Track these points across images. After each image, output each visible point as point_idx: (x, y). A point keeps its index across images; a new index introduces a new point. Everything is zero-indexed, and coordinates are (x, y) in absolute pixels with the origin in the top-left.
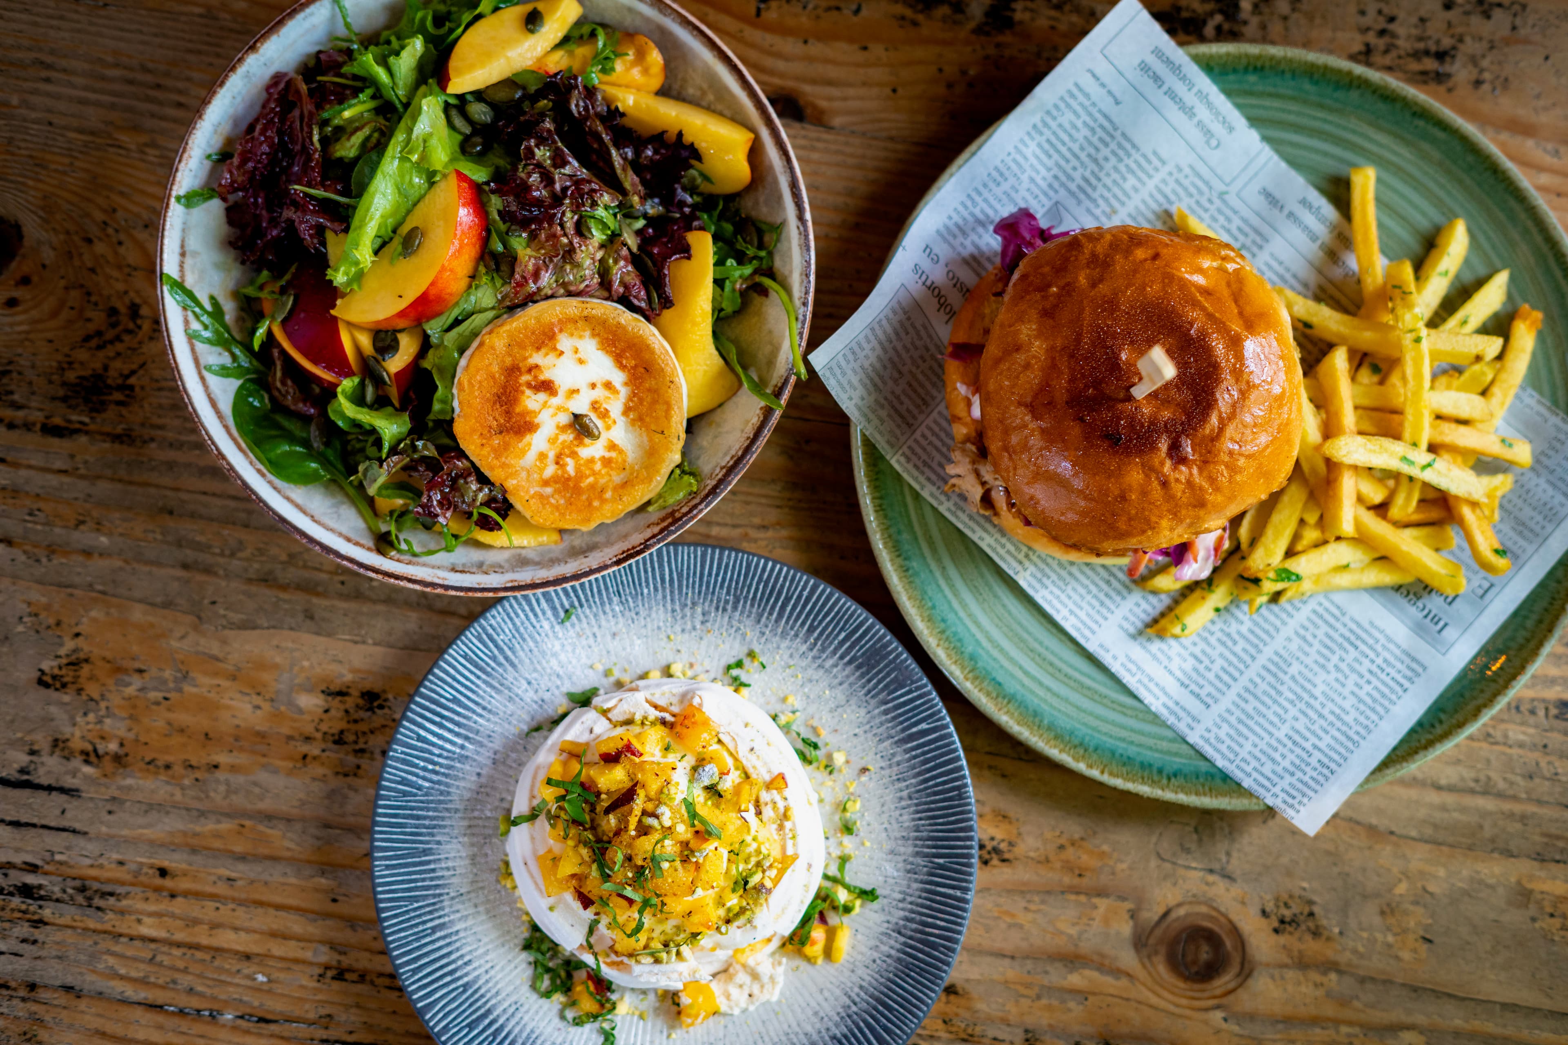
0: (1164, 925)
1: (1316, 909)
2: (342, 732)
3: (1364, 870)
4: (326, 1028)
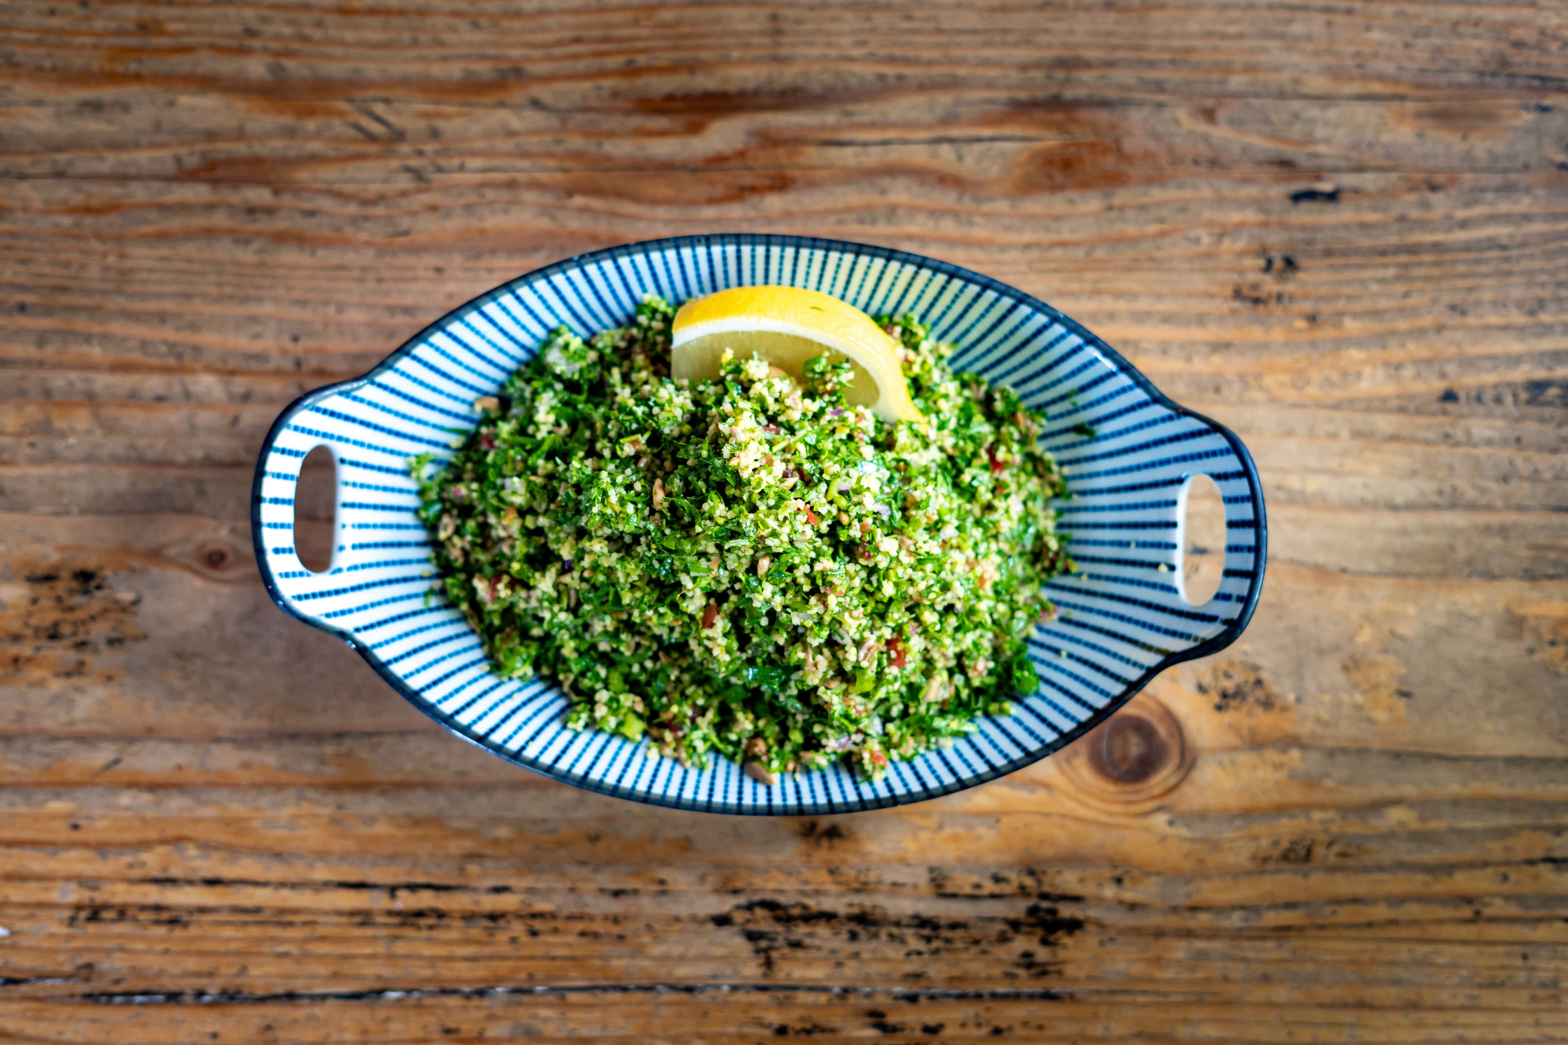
1: (1264, 675)
2: (56, 625)
3: (1316, 620)
4: (87, 979)
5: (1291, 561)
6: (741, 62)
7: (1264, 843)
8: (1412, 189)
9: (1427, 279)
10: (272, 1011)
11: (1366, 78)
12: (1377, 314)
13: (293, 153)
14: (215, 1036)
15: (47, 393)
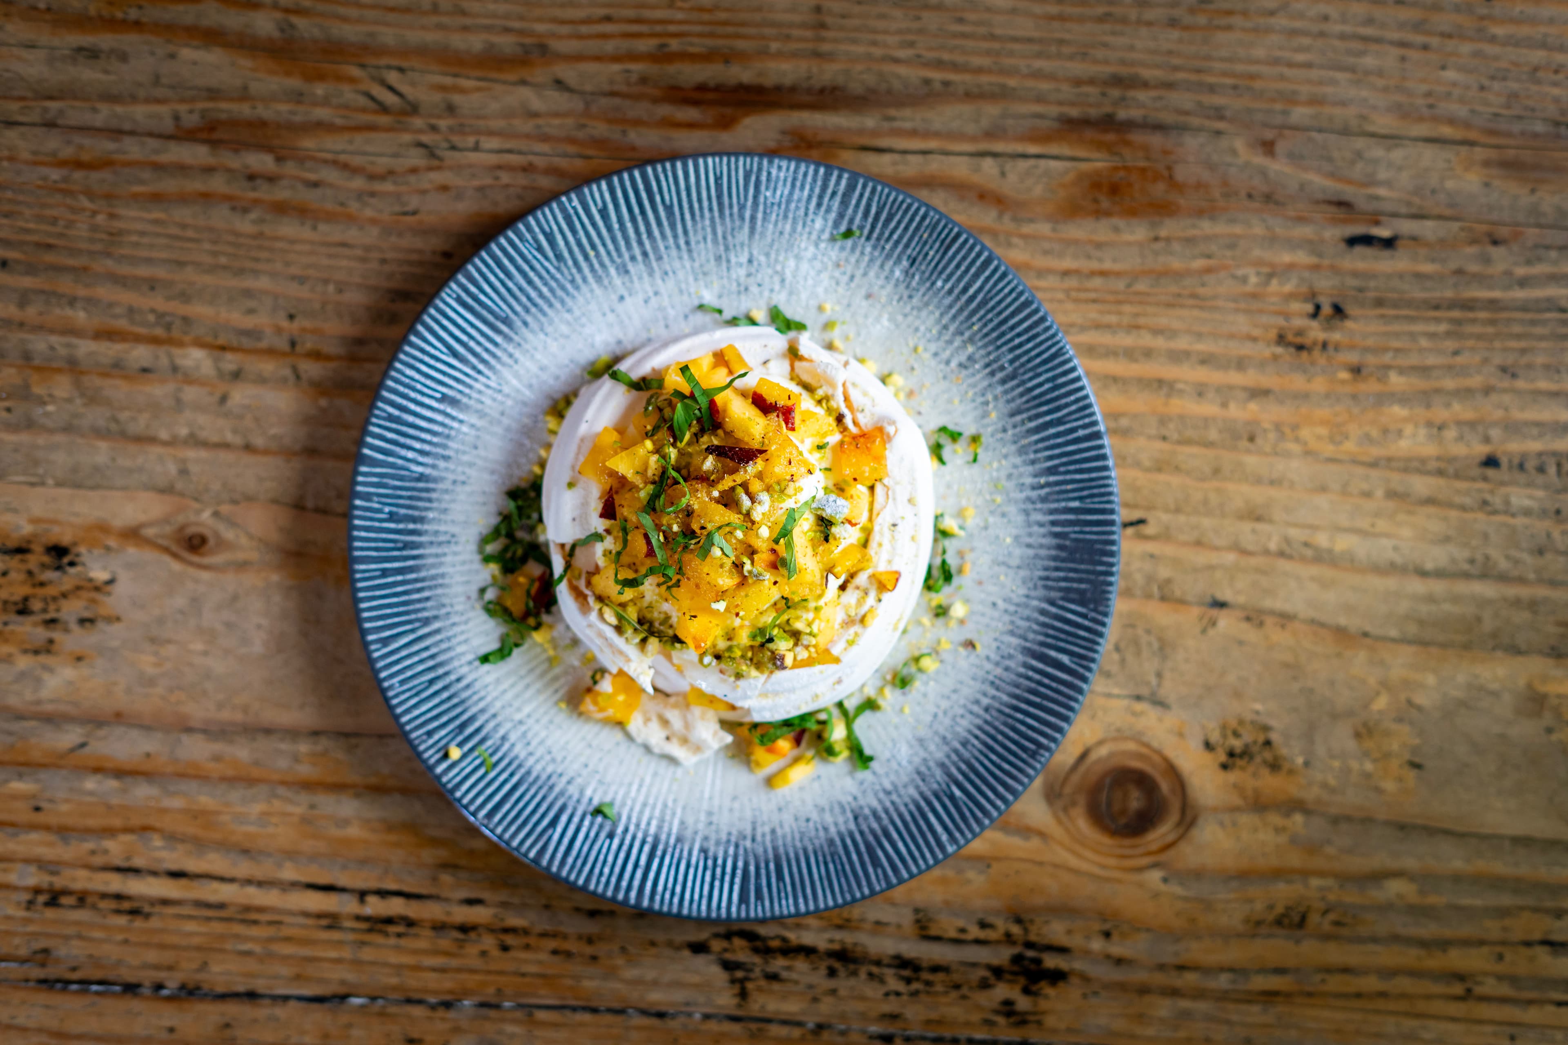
0: (1082, 769)
1: (1274, 737)
2: (26, 599)
3: (1332, 683)
4: (43, 965)
5: (1313, 622)
6: (779, 55)
7: (1259, 906)
8: (1474, 241)
9: (1479, 337)
10: (232, 1009)
11: (1436, 119)
12: (1424, 371)
13: (298, 119)
14: (171, 1030)
15: (27, 356)
